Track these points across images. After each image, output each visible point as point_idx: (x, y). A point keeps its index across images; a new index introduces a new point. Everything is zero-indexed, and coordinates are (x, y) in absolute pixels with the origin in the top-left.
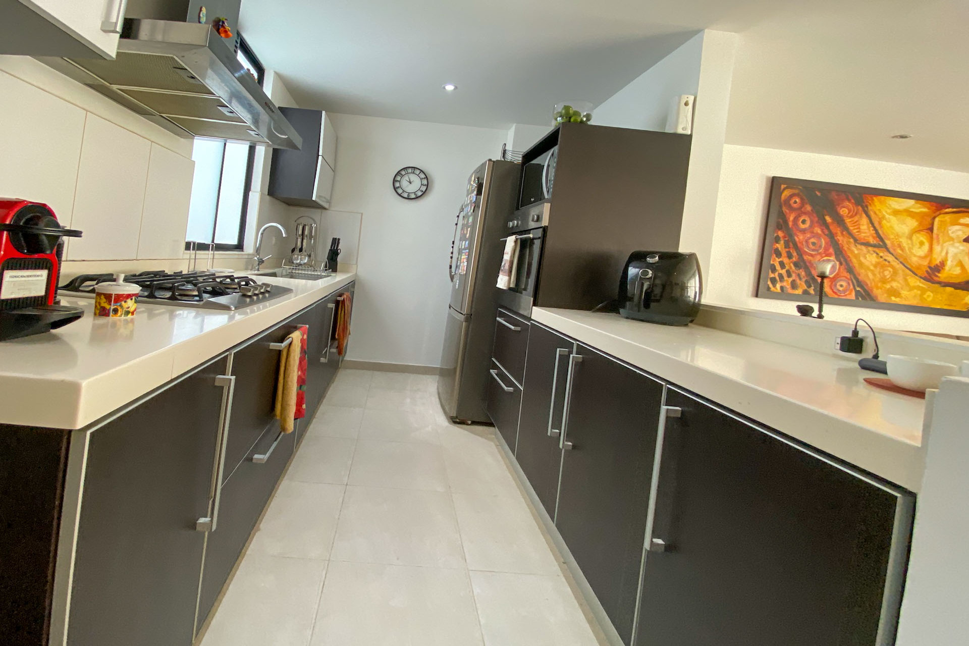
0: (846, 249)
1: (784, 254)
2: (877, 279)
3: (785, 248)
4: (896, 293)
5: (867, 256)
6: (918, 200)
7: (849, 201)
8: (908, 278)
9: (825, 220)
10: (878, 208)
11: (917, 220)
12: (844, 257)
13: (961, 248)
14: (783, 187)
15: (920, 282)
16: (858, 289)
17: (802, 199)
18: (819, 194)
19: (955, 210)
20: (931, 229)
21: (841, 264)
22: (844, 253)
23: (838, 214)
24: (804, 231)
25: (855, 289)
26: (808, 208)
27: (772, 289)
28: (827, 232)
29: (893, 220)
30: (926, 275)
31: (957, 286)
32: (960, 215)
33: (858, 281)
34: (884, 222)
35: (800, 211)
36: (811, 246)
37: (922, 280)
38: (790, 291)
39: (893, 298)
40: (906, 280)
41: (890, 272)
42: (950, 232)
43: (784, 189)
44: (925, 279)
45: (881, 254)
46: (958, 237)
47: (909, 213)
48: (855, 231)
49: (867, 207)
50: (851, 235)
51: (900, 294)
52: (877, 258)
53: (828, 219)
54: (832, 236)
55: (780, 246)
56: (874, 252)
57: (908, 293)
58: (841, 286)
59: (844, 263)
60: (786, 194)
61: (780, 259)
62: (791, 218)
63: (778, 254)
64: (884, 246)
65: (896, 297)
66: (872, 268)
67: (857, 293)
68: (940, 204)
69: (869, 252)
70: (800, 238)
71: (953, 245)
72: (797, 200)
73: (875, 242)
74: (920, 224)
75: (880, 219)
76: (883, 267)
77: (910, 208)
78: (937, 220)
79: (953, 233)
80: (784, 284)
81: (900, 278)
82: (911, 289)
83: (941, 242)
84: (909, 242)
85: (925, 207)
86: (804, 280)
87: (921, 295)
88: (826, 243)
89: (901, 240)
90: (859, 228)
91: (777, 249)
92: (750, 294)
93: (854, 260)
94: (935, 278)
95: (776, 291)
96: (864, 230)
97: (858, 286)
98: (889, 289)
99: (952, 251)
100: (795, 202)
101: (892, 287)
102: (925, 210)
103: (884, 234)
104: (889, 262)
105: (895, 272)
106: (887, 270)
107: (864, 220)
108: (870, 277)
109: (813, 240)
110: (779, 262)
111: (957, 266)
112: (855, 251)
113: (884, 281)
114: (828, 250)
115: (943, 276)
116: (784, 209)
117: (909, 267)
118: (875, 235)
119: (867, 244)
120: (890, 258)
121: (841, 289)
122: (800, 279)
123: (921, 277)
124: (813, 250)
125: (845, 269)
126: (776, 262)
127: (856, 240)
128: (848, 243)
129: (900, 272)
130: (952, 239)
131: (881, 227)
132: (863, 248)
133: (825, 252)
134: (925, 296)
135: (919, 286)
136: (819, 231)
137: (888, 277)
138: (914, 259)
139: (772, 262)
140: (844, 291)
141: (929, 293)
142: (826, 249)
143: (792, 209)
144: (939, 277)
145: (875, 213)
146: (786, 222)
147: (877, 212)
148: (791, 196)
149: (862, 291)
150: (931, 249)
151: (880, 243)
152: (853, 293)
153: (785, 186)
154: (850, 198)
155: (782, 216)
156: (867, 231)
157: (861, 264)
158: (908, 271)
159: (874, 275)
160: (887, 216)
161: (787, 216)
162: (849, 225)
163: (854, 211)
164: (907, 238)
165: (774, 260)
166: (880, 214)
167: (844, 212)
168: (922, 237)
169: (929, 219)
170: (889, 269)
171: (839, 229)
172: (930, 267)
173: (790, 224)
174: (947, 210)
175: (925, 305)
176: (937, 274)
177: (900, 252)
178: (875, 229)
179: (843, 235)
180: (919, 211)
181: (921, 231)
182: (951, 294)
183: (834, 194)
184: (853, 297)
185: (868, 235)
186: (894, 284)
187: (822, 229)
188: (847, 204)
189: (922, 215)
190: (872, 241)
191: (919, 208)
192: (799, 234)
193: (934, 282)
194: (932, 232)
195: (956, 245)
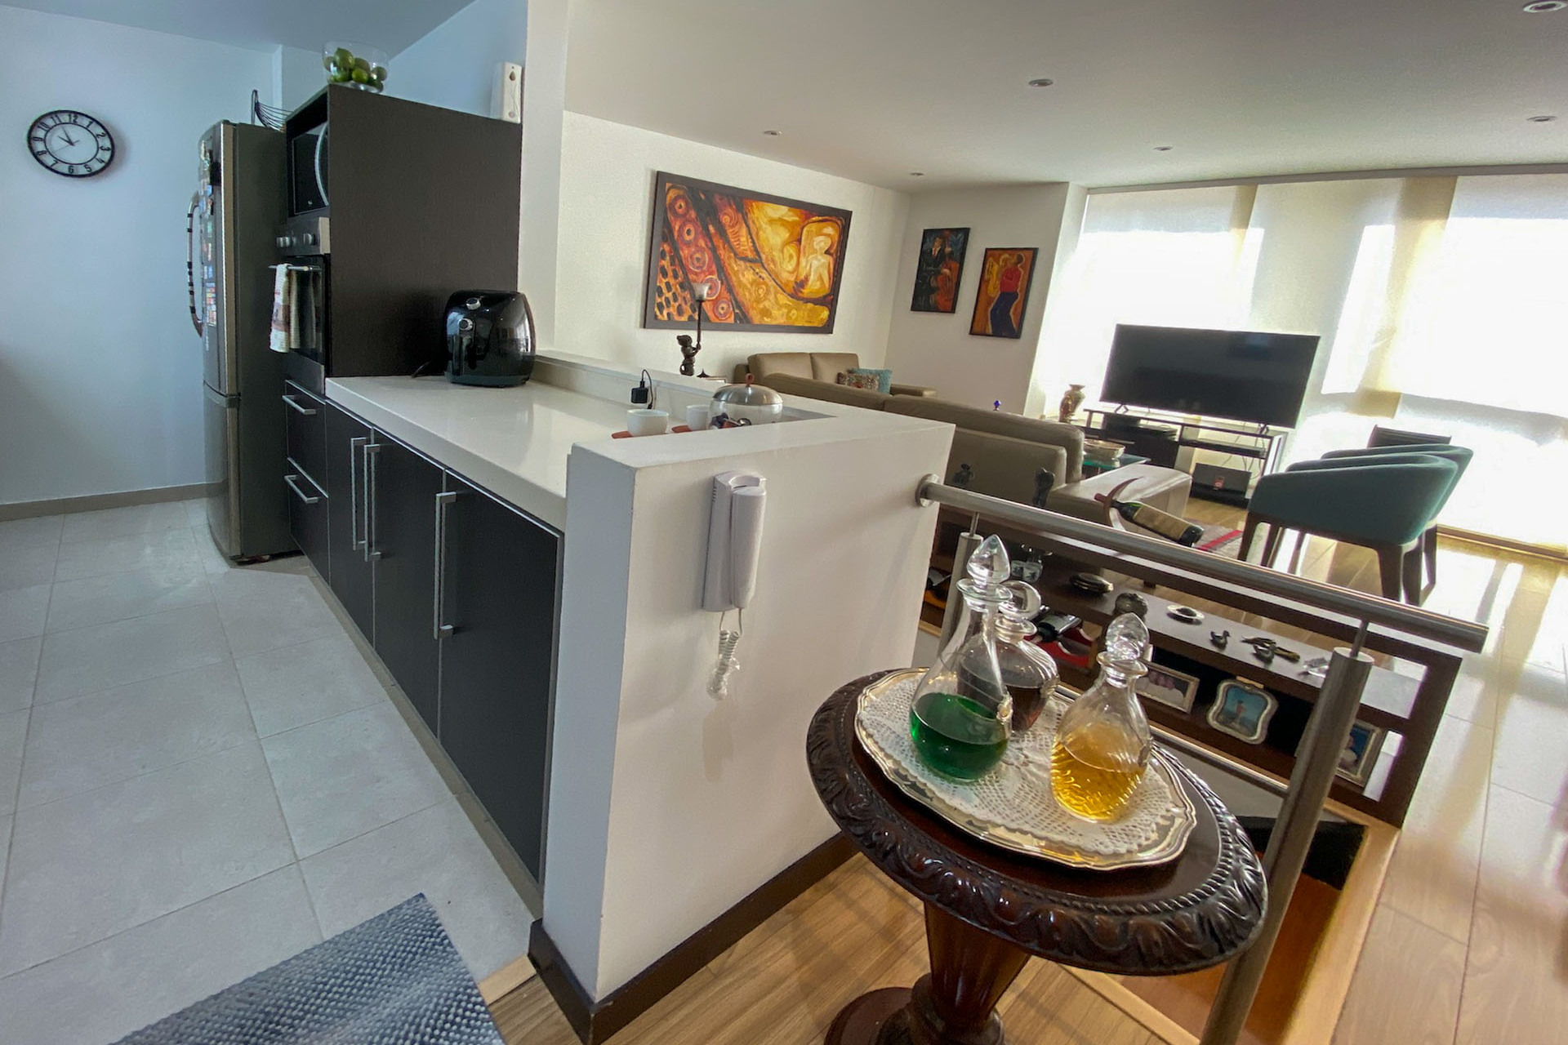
0: (727, 265)
1: (670, 274)
2: (752, 299)
3: (671, 265)
4: (766, 312)
5: (745, 273)
6: (792, 207)
7: (731, 207)
8: (778, 295)
9: (708, 230)
10: (757, 216)
11: (789, 231)
12: (725, 275)
13: (823, 261)
14: (668, 185)
15: (787, 299)
16: (737, 311)
17: (687, 203)
18: (703, 197)
19: (820, 218)
20: (799, 241)
21: (722, 283)
22: (725, 270)
23: (720, 222)
24: (688, 244)
25: (734, 310)
26: (693, 214)
27: (660, 317)
28: (710, 245)
29: (769, 229)
30: (793, 292)
31: (816, 302)
32: (824, 224)
33: (736, 302)
34: (761, 233)
35: (685, 219)
36: (695, 262)
37: (790, 298)
38: (677, 318)
39: (766, 319)
40: (776, 298)
41: (763, 290)
42: (814, 243)
43: (669, 190)
44: (792, 296)
45: (757, 270)
46: (821, 248)
47: (782, 222)
48: (735, 244)
49: (747, 214)
50: (732, 248)
51: (771, 314)
52: (753, 274)
54: (714, 250)
55: (666, 263)
56: (751, 267)
57: (778, 312)
58: (723, 308)
59: (725, 284)
60: (672, 194)
61: (667, 280)
62: (677, 228)
63: (665, 274)
64: (760, 261)
65: (768, 318)
66: (749, 286)
67: (736, 316)
68: (810, 212)
69: (746, 268)
70: (685, 253)
71: (816, 258)
72: (682, 204)
73: (752, 257)
74: (790, 236)
75: (757, 229)
76: (758, 284)
77: (783, 216)
78: (805, 229)
79: (817, 243)
80: (671, 310)
81: (772, 297)
82: (781, 307)
83: (807, 255)
84: (781, 254)
85: (797, 215)
86: (689, 304)
87: (788, 314)
88: (710, 259)
89: (774, 254)
90: (739, 240)
91: (663, 268)
92: (638, 324)
93: (734, 279)
94: (800, 295)
95: (663, 319)
96: (744, 243)
97: (737, 308)
98: (762, 309)
99: (815, 263)
100: (681, 207)
101: (765, 307)
102: (797, 219)
103: (760, 246)
104: (763, 279)
105: (768, 292)
106: (762, 288)
107: (744, 230)
108: (746, 296)
109: (698, 255)
110: (666, 283)
111: (817, 280)
112: (735, 266)
114: (711, 267)
115: (806, 292)
116: (670, 215)
117: (779, 283)
118: (752, 248)
119: (745, 259)
120: (764, 275)
121: (722, 312)
122: (686, 303)
123: (789, 295)
124: (698, 268)
125: (726, 288)
126: (662, 283)
127: (736, 255)
128: (729, 257)
129: (772, 290)
130: (815, 251)
131: (758, 239)
132: (742, 263)
133: (708, 270)
134: (791, 315)
135: (786, 304)
136: (704, 245)
137: (761, 296)
138: (784, 275)
139: (658, 284)
140: (725, 314)
141: (794, 311)
142: (709, 267)
143: (678, 216)
144: (802, 292)
145: (753, 222)
146: (671, 231)
147: (755, 221)
148: (676, 199)
149: (740, 314)
150: (798, 263)
151: (756, 259)
152: (733, 316)
153: (670, 185)
154: (732, 203)
155: (667, 225)
156: (746, 243)
157: (740, 282)
158: (779, 288)
159: (751, 294)
160: (764, 226)
161: (673, 224)
162: (730, 236)
163: (735, 220)
164: (780, 251)
165: (661, 281)
166: (757, 223)
167: (726, 219)
168: (791, 250)
169: (799, 229)
170: (764, 287)
171: (721, 241)
172: (796, 283)
173: (676, 234)
174: (814, 219)
175: (790, 323)
176: (801, 289)
177: (772, 266)
178: (753, 242)
179: (724, 248)
180: (790, 219)
181: (791, 242)
182: (811, 310)
183: (717, 199)
184: (731, 320)
185: (746, 247)
186: (767, 304)
187: (706, 242)
188: (729, 210)
189: (793, 224)
190: (750, 255)
191: (792, 216)
192: (684, 247)
193: (799, 299)
194: (800, 244)
195: (819, 257)
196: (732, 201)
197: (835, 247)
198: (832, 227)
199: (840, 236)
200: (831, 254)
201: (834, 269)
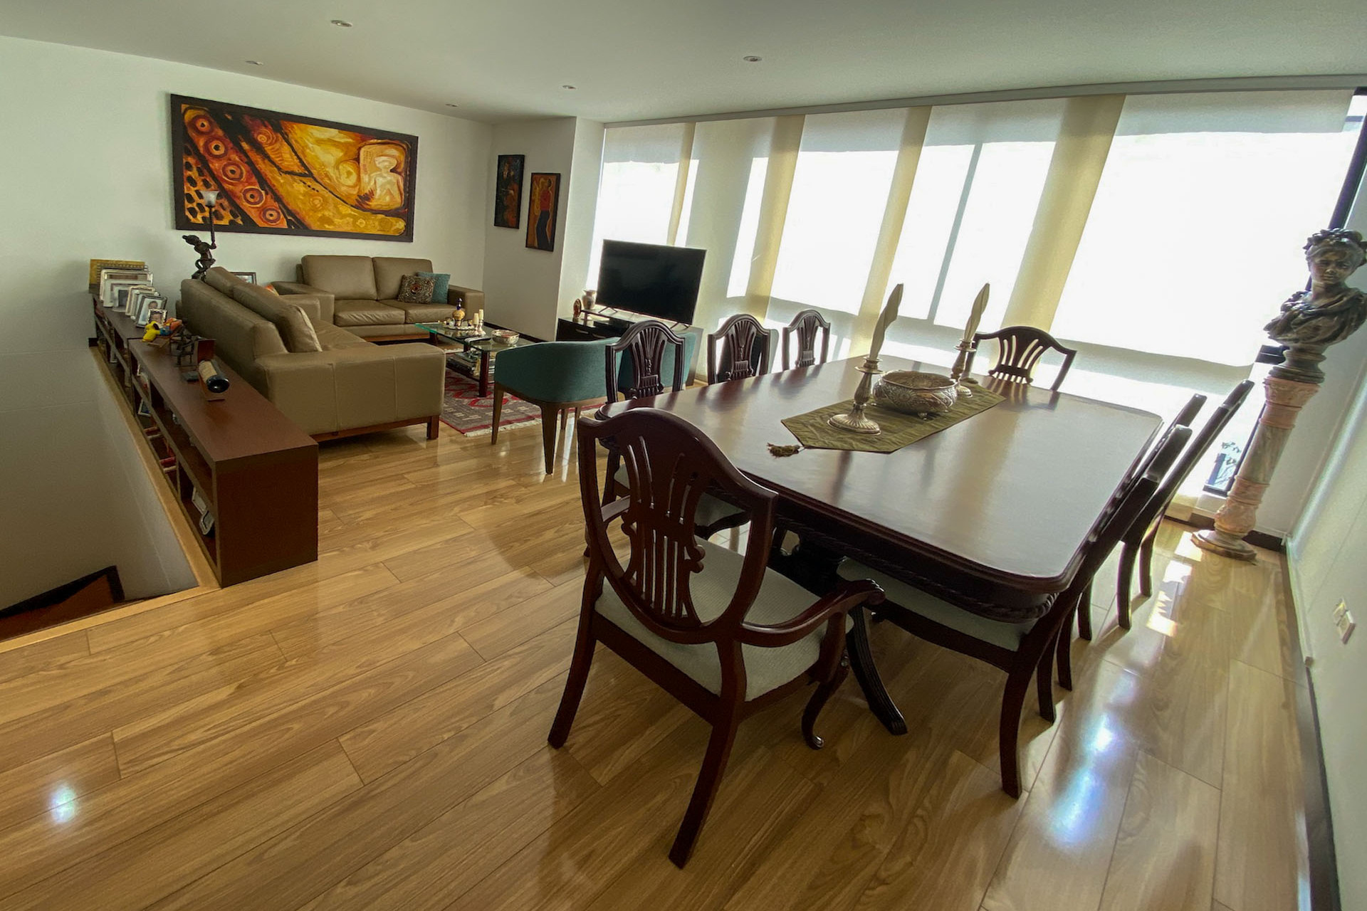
0: (270, 178)
1: (200, 183)
2: (307, 209)
3: (200, 175)
4: (330, 222)
5: (294, 185)
6: (342, 129)
7: (266, 127)
8: (339, 206)
9: (242, 146)
10: (299, 135)
11: (342, 150)
13: (389, 178)
14: (184, 107)
15: (352, 210)
16: (289, 218)
17: (209, 122)
18: (229, 117)
19: (379, 141)
20: (357, 160)
21: (267, 194)
22: (268, 182)
23: (256, 141)
24: (218, 158)
25: (286, 218)
26: (220, 133)
27: (193, 220)
28: (246, 160)
29: (317, 148)
30: (357, 203)
33: (288, 210)
34: (308, 151)
35: (210, 137)
36: (230, 174)
39: (327, 226)
40: (336, 207)
41: (320, 201)
42: (377, 162)
43: (186, 110)
45: (309, 183)
46: (385, 167)
47: (331, 142)
48: (277, 159)
49: (287, 133)
50: (273, 163)
51: (333, 222)
52: (305, 187)
53: (245, 146)
54: (252, 164)
55: (194, 173)
56: (301, 181)
57: (341, 221)
58: (272, 215)
59: (270, 193)
60: (189, 115)
61: (196, 189)
62: (201, 143)
63: (193, 183)
64: (311, 175)
65: (329, 225)
66: (300, 197)
67: (288, 221)
68: (364, 135)
69: (295, 181)
70: (216, 166)
71: (381, 176)
72: (205, 123)
73: (300, 171)
74: (345, 154)
75: (303, 147)
76: (312, 196)
77: (334, 137)
79: (379, 163)
80: (206, 214)
81: (331, 207)
82: (343, 216)
83: (369, 172)
84: (337, 171)
85: (350, 137)
86: (229, 210)
87: (354, 223)
88: (248, 172)
89: (327, 169)
90: (281, 156)
91: (191, 177)
92: (169, 225)
93: (280, 189)
94: (366, 206)
96: (289, 160)
97: (289, 215)
98: (321, 217)
99: (380, 181)
100: (202, 125)
101: (323, 215)
102: (350, 140)
103: (309, 163)
104: (317, 191)
105: (325, 201)
106: (317, 199)
107: (286, 148)
108: (299, 205)
109: (232, 168)
110: (195, 191)
111: (386, 194)
112: (280, 181)
113: (315, 209)
114: (250, 179)
115: (373, 204)
116: (192, 134)
117: (339, 196)
118: (299, 164)
119: (292, 173)
120: (318, 187)
121: (271, 218)
122: (224, 209)
124: (233, 179)
125: (272, 198)
126: (191, 191)
127: (279, 169)
128: (272, 171)
129: (330, 200)
130: (379, 170)
131: (305, 156)
132: (289, 177)
133: (247, 182)
134: (358, 223)
135: (350, 214)
136: (237, 159)
137: (319, 205)
138: (343, 189)
139: (186, 192)
140: (275, 221)
141: (361, 220)
142: (248, 178)
143: (202, 133)
144: (369, 205)
145: (296, 141)
146: (195, 147)
147: (299, 141)
148: (198, 117)
149: (293, 220)
150: (359, 179)
151: (307, 173)
152: (286, 222)
153: (188, 106)
155: (190, 141)
157: (288, 193)
158: (338, 200)
159: (304, 204)
160: (311, 145)
161: (196, 140)
162: (269, 153)
163: (273, 138)
164: (334, 167)
165: (189, 189)
166: (302, 143)
167: (262, 138)
168: (349, 167)
169: (355, 150)
170: (319, 198)
171: (259, 156)
172: (359, 196)
173: (201, 149)
174: (372, 141)
175: (358, 231)
176: (368, 203)
177: (328, 182)
178: (299, 158)
179: (264, 163)
180: (342, 141)
181: (347, 161)
182: (381, 221)
183: (247, 119)
184: (285, 225)
185: (292, 163)
186: (327, 213)
187: (240, 157)
188: (264, 129)
189: (346, 144)
190: (296, 170)
191: (343, 138)
192: (214, 161)
193: (365, 210)
194: (359, 163)
195: (385, 175)
196: (266, 122)
197: (402, 166)
198: (396, 149)
199: (406, 157)
200: (400, 174)
201: (405, 185)
